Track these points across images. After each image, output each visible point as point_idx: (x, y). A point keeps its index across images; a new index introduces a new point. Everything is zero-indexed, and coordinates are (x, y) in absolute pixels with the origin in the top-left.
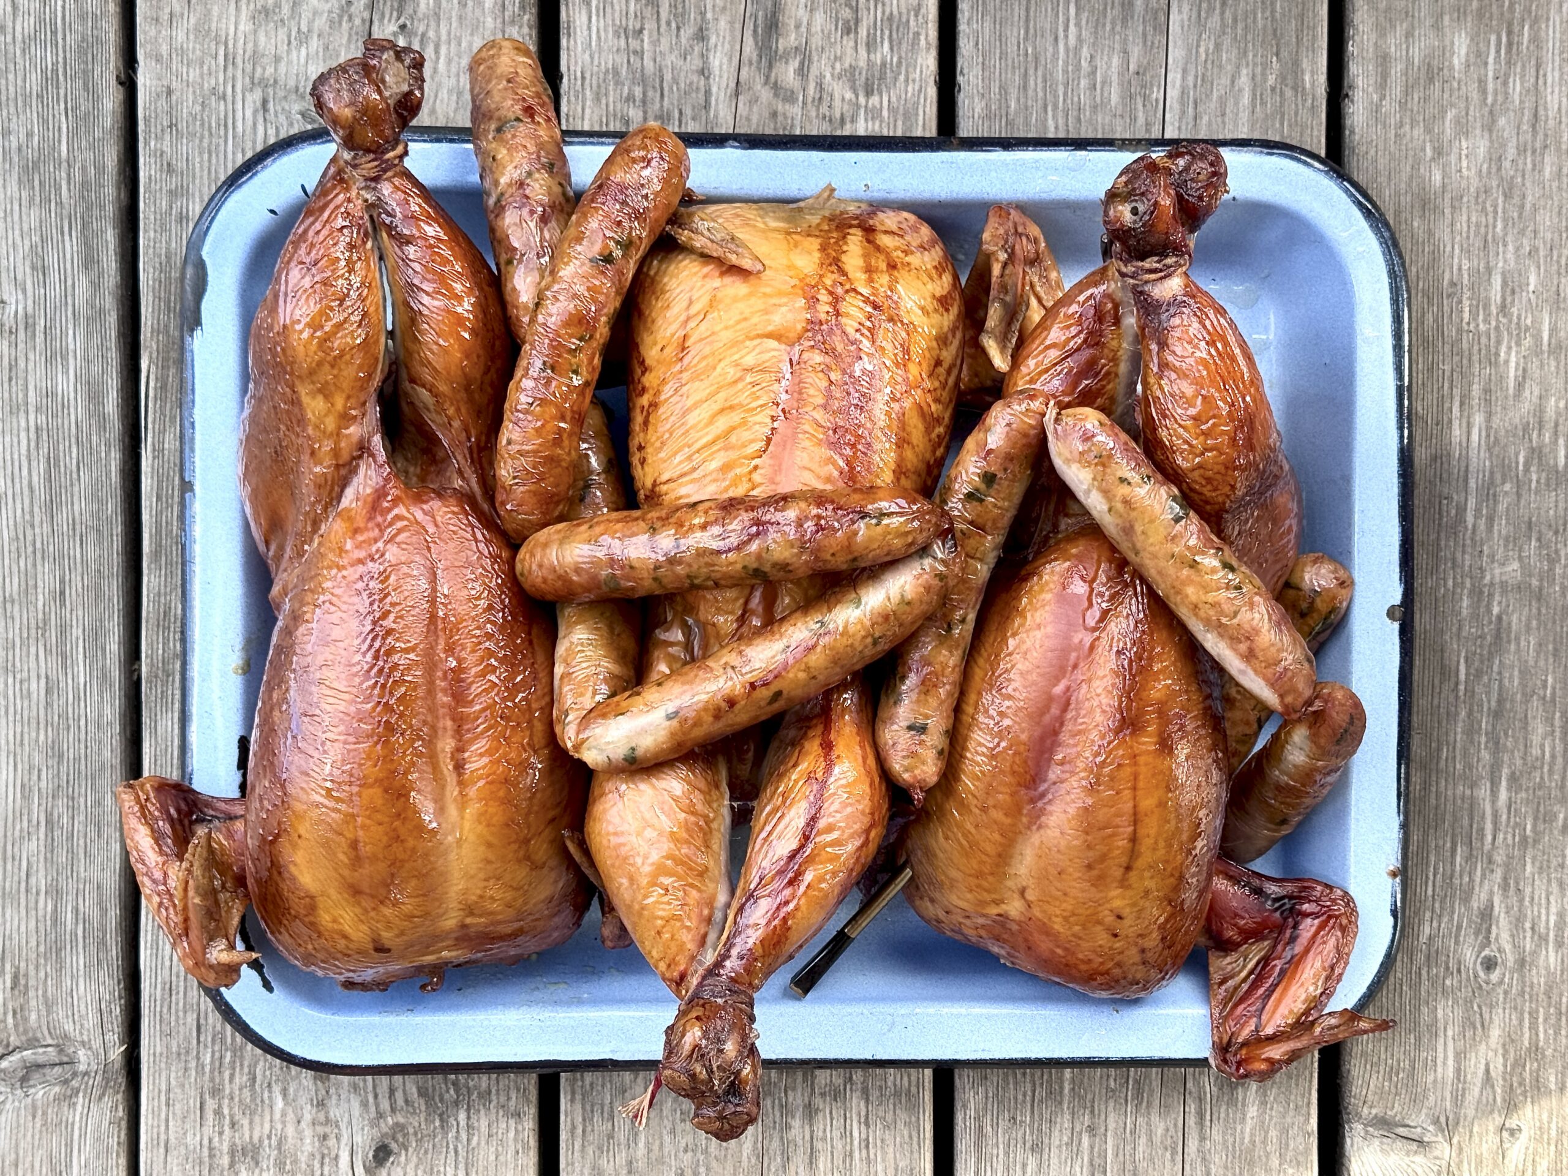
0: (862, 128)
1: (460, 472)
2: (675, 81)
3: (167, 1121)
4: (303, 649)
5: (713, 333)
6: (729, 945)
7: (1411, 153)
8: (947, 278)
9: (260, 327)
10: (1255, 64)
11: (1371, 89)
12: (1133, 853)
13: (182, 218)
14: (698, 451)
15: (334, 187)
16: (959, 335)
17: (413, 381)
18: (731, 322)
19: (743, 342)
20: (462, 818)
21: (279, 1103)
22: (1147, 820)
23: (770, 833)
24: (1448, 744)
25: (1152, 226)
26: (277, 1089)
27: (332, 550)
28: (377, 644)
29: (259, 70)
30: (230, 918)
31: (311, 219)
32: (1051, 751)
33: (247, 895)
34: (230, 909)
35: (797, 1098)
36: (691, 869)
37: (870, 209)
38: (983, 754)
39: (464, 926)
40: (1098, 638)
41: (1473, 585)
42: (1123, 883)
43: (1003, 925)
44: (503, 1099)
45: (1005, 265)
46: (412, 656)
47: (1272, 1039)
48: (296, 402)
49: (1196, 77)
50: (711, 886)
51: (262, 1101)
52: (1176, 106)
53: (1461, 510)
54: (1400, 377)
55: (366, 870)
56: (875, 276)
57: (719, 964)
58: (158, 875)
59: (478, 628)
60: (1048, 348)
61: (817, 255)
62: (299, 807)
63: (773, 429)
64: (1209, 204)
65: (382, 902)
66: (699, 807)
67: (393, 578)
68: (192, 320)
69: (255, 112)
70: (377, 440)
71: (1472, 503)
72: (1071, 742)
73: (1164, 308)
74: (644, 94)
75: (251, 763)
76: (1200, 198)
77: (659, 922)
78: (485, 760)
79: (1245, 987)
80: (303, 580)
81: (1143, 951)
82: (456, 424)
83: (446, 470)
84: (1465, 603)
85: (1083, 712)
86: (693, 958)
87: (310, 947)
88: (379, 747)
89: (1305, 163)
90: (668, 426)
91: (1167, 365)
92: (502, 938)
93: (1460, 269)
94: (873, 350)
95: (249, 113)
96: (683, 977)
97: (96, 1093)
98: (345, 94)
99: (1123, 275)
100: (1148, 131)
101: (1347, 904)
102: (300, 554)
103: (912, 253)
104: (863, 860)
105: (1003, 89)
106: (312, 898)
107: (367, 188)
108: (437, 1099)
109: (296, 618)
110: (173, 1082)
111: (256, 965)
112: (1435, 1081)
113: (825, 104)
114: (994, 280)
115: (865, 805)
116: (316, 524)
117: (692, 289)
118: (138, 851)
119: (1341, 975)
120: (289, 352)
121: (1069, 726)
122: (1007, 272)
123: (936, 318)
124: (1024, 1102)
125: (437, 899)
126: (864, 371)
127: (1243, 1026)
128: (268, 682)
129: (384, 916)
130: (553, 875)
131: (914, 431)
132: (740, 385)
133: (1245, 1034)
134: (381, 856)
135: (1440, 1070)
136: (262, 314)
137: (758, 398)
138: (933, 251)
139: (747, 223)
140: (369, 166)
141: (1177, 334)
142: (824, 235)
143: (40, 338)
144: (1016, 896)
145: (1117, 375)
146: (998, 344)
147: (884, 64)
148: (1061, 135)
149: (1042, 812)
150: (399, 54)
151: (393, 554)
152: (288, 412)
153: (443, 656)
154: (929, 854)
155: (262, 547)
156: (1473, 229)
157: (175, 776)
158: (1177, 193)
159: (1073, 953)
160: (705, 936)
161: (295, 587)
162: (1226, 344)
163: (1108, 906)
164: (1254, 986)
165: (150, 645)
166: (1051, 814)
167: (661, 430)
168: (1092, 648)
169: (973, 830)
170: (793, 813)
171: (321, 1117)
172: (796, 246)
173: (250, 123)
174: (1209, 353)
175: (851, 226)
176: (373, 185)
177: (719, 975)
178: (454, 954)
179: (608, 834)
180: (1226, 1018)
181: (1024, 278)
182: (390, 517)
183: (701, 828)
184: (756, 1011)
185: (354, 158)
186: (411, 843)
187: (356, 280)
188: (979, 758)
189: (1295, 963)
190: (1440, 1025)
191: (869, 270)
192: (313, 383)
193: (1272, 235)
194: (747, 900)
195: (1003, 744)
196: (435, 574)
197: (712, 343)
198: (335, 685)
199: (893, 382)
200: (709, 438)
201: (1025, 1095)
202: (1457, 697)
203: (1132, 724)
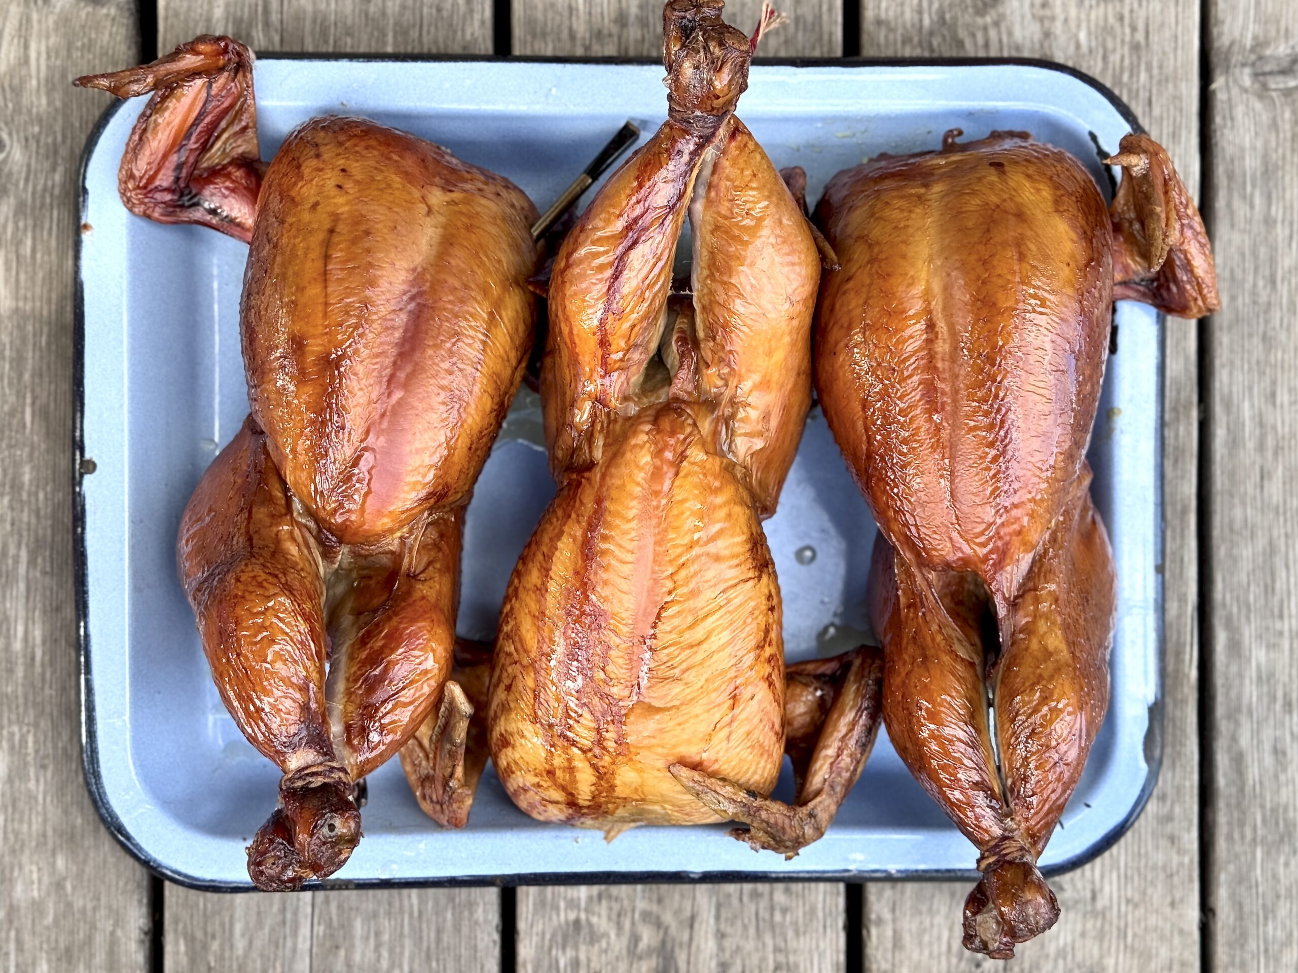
0: (583, 892)
1: (929, 585)
2: (745, 927)
3: (1177, 23)
4: (1065, 429)
5: (708, 711)
6: (691, 165)
7: (85, 884)
8: (503, 763)
9: (1101, 708)
10: (231, 959)
11: (123, 940)
12: (327, 244)
13: (1163, 798)
14: (721, 607)
15: (1039, 831)
16: (492, 713)
17: (972, 664)
18: (692, 721)
19: (682, 704)
20: (928, 281)
21: (1082, 36)
22: (315, 275)
23: (655, 265)
24: (41, 349)
25: (315, 815)
26: (1084, 49)
27: (1041, 516)
28: (1002, 433)
29: (1099, 924)
30: (1127, 194)
31: (1059, 802)
32: (404, 340)
33: (1112, 215)
34: (1126, 204)
35: (634, 33)
36: (727, 232)
37: (573, 822)
38: (467, 336)
39: (926, 186)
40: (362, 441)
41: (20, 494)
42: (336, 218)
43: (448, 182)
44: (891, 36)
45: (452, 775)
46: (972, 423)
47: (194, 74)
48: (1072, 645)
49: (284, 946)
50: (708, 218)
51: (1096, 38)
52: (302, 920)
53: (32, 562)
54: (88, 682)
55: (1011, 235)
56: (566, 764)
57: (700, 147)
58: (1188, 233)
59: (914, 449)
60: (411, 703)
61: (617, 782)
62: (1070, 291)
63: (653, 628)
64: (263, 837)
65: (998, 206)
66: (720, 290)
67: (988, 493)
68: (1156, 712)
69: (1102, 889)
70: (1002, 611)
71: (22, 569)
72: (386, 347)
73: (304, 742)
74: (772, 915)
75: (1108, 329)
76: (271, 841)
77: (754, 185)
78: (908, 332)
79: (223, 124)
80: (1065, 491)
81: (318, 156)
82: (935, 627)
83: (943, 587)
84: (27, 478)
85: (375, 374)
86: (724, 152)
87: (1059, 168)
88: (1000, 343)
89: (179, 874)
90: (747, 629)
91: (300, 690)
92: (893, 176)
93: (37, 781)
94: (567, 698)
95: (1107, 889)
96: (733, 136)
97: (1236, 49)
98: (1031, 911)
99: (343, 770)
100: (327, 897)
101: (129, 200)
102: (1066, 513)
103: (533, 785)
104: (572, 240)
105: (457, 929)
106: (1057, 211)
107: (1012, 831)
108: (948, 38)
109: (1070, 457)
110: (1171, 56)
111: (1103, 154)
112: (48, 37)
113: (615, 912)
114: (461, 763)
115: (570, 290)
116: (1053, 539)
117: (727, 750)
118: (1204, 254)
119: (133, 132)
120: (1077, 687)
121: (388, 361)
122: (449, 770)
123: (512, 727)
124: (429, 26)
125: (951, 209)
126: (574, 680)
127: (224, 88)
128: (1094, 401)
129: (996, 195)
130: (849, 231)
131: (528, 627)
132: (684, 666)
133: (222, 79)
134: (998, 247)
135: (43, 49)
136: (1100, 720)
137: (668, 655)
138: (515, 786)
139: (680, 808)
140: (1011, 850)
141: (293, 718)
142: (611, 799)
143: (1280, 694)
144: (436, 208)
145: (348, 680)
146: (456, 707)
147: (564, 948)
148: (405, 892)
149: (413, 283)
150: (984, 948)
151: (988, 514)
152: (1078, 636)
153: (945, 424)
154: (515, 247)
155: (1098, 518)
156: (26, 818)
157: (1171, 320)
158: (293, 846)
159: (382, 155)
160: (713, 173)
161: (1071, 484)
162: (246, 710)
163: (350, 197)
164: (214, 124)
165: (1189, 434)
166: (404, 282)
167: (754, 625)
168: (367, 432)
169: (476, 268)
170: (634, 283)
171: (1047, 23)
172: (636, 790)
173: (1106, 880)
174: (261, 701)
175: (588, 807)
176: (1006, 834)
177: (700, 137)
178: (935, 162)
179: (800, 264)
180: (240, 95)
181: (434, 765)
182: (991, 546)
183: (718, 270)
184: (666, 104)
185: (1023, 856)
186: (973, 258)
187: (1021, 751)
188: (472, 333)
189: (176, 145)
190: (43, 90)
191: (571, 769)
192: (1057, 661)
193: (209, 809)
194: (675, 205)
195: (448, 345)
196: (952, 496)
197: (708, 704)
198: (1038, 398)
199: (548, 670)
200: (711, 620)
201: (429, 32)
202: (33, 391)
203: (329, 362)
